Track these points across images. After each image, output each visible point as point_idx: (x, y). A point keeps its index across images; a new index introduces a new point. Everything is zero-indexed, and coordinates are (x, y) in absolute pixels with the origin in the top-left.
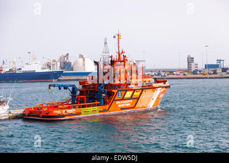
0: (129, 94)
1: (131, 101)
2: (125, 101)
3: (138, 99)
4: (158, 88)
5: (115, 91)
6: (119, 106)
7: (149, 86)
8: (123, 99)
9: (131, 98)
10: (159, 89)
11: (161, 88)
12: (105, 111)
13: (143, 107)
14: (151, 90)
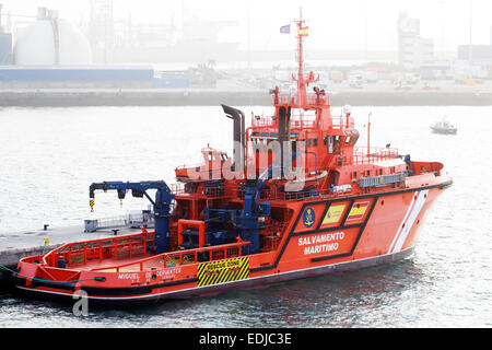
0: (334, 214)
1: (341, 235)
2: (324, 237)
3: (361, 227)
4: (419, 190)
5: (294, 206)
6: (307, 251)
7: (393, 185)
8: (319, 230)
9: (341, 226)
10: (423, 193)
11: (426, 192)
12: (265, 268)
13: (374, 253)
14: (399, 199)
